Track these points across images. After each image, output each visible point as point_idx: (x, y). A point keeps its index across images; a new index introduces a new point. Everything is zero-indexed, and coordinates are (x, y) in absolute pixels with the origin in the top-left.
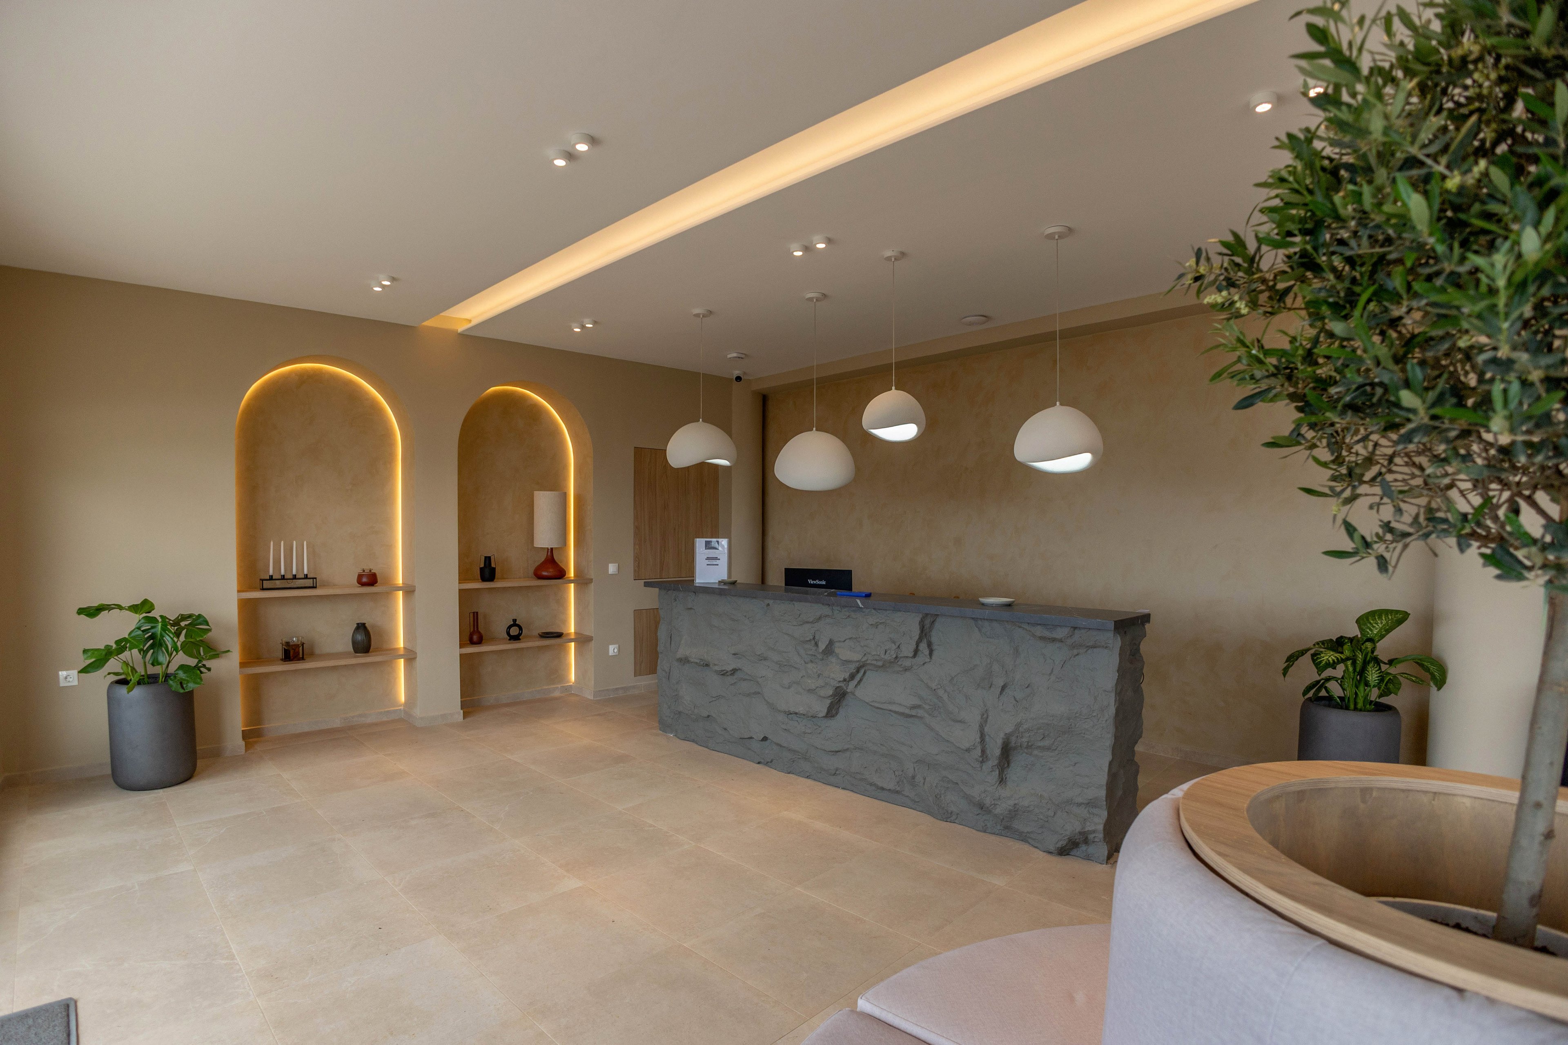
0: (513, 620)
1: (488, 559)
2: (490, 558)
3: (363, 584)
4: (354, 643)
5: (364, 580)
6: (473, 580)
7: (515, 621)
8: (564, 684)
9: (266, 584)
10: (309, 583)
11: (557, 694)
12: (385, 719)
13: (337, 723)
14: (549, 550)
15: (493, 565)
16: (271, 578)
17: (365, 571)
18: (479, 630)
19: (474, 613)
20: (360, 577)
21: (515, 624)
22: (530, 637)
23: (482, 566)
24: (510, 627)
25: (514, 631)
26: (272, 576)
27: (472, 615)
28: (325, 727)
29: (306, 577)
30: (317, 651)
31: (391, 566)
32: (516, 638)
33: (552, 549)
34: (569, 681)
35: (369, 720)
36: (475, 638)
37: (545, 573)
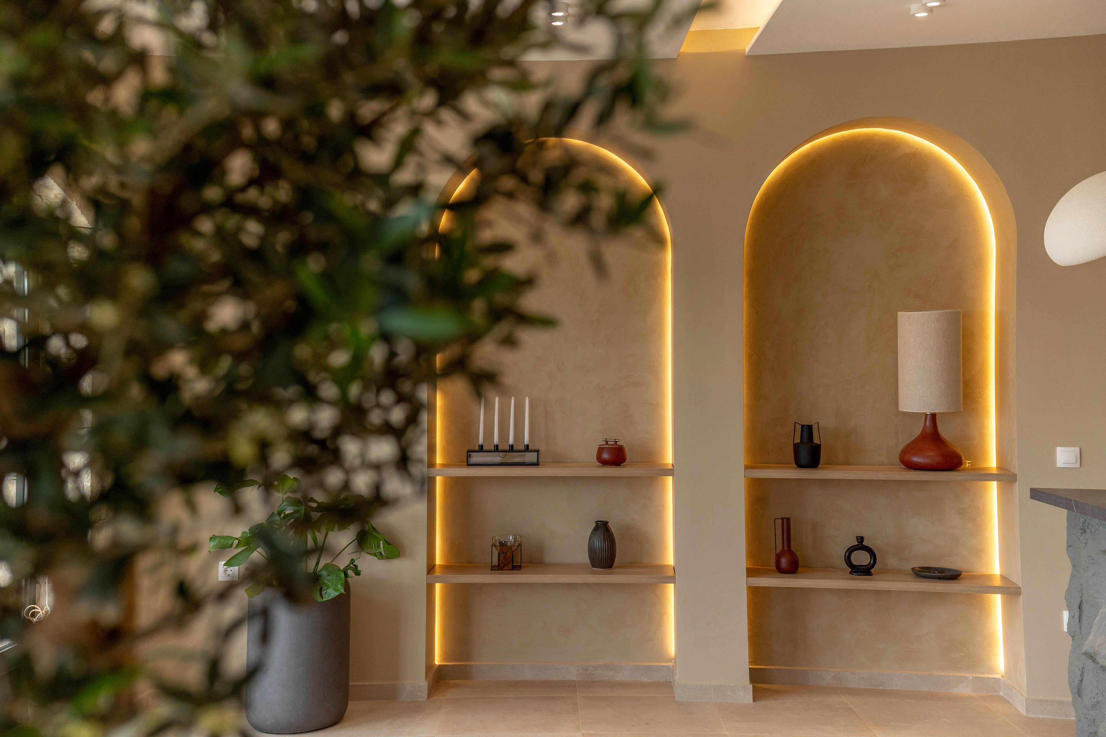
0: (857, 537)
1: (808, 430)
2: (810, 427)
3: (605, 463)
4: (592, 551)
5: (605, 456)
6: (780, 463)
7: (861, 539)
8: (983, 673)
9: (476, 458)
10: (530, 457)
11: (964, 690)
12: (644, 679)
13: (572, 675)
14: (929, 417)
15: (816, 440)
16: (481, 449)
17: (609, 443)
18: (792, 548)
19: (782, 519)
20: (601, 450)
21: (860, 545)
22: (896, 573)
23: (798, 440)
24: (851, 550)
25: (861, 558)
26: (482, 446)
27: (779, 522)
28: (555, 678)
29: (527, 448)
30: (548, 559)
31: (658, 437)
32: (865, 571)
33: (934, 416)
34: (991, 670)
35: (620, 677)
36: (784, 562)
37: (916, 459)
